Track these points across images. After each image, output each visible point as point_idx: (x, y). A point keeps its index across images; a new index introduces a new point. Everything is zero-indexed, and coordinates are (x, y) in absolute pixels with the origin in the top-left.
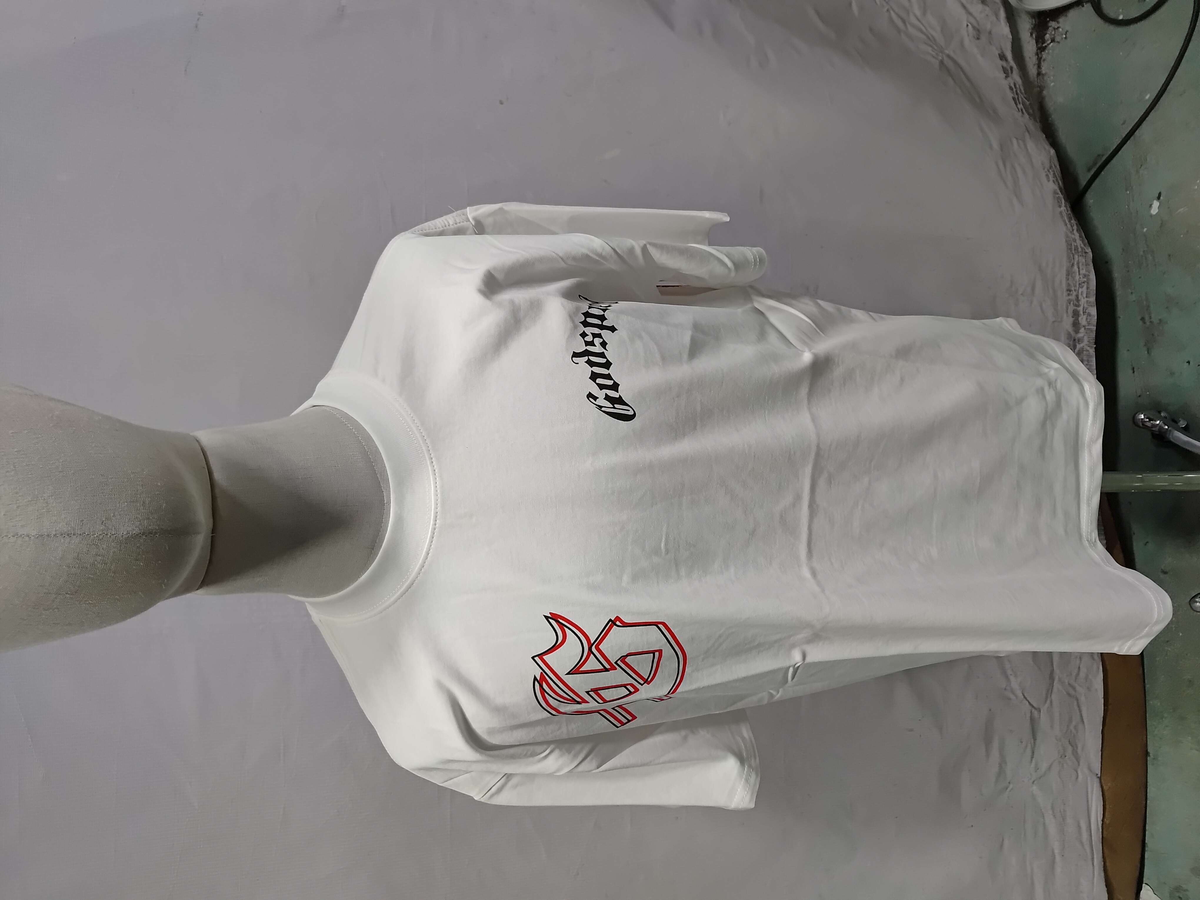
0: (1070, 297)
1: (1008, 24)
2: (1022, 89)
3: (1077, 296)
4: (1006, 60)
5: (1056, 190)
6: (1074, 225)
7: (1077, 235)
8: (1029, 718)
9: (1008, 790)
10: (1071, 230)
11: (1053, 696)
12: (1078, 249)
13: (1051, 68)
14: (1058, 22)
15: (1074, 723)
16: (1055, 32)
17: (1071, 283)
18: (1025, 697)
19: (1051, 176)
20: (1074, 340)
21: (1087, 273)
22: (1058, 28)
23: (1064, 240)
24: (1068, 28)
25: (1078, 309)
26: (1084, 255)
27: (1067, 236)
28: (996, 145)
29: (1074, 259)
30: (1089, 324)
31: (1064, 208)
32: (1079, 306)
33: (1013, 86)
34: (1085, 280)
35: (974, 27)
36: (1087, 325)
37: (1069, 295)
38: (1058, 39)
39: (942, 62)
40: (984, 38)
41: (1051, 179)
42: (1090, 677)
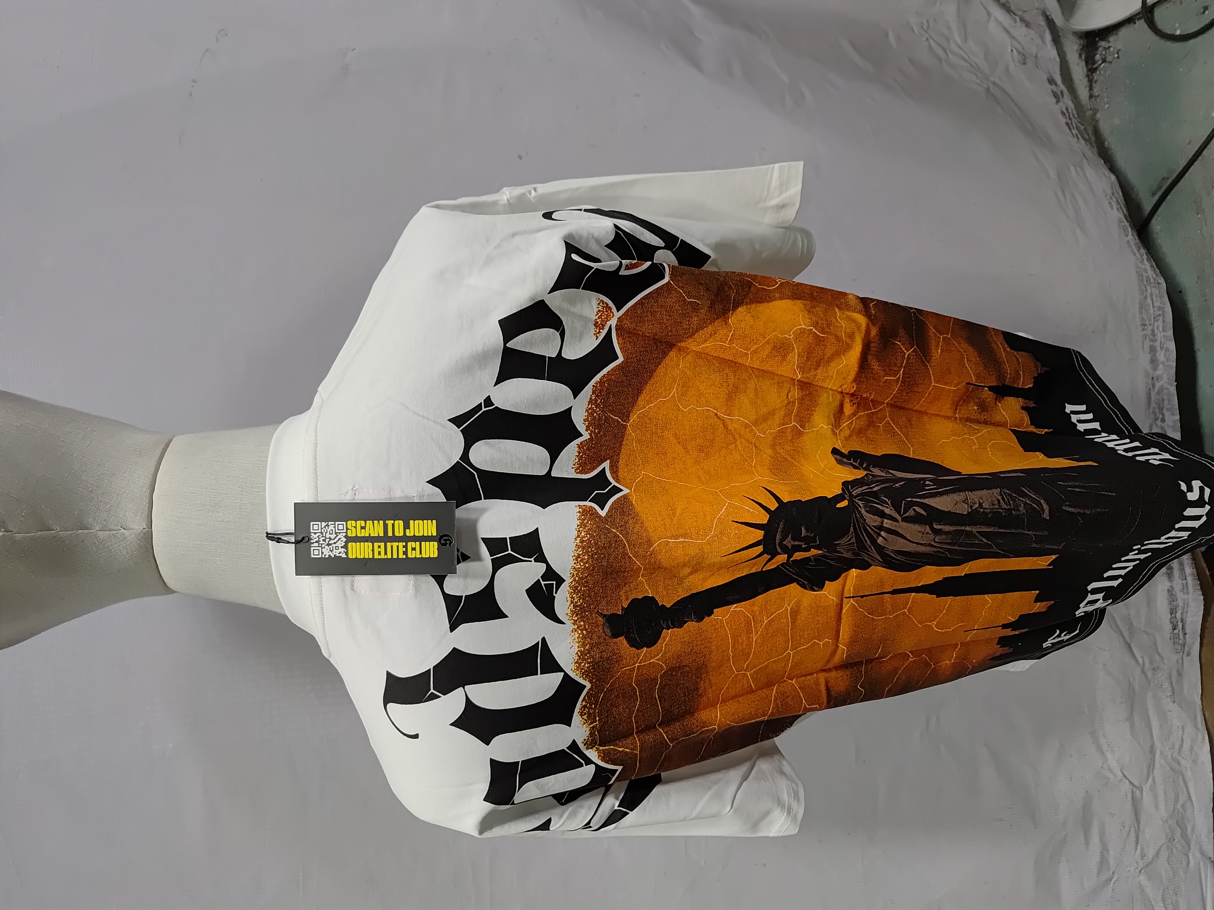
0: (1145, 332)
1: (1055, 47)
2: (1075, 112)
3: (1153, 331)
4: (1056, 84)
5: (1121, 218)
6: (1143, 255)
7: (1147, 265)
8: (1131, 799)
9: (1113, 882)
10: (1141, 260)
11: (1156, 772)
12: (1150, 279)
13: (1104, 90)
14: (1109, 42)
15: (1181, 802)
16: (1106, 53)
17: (1145, 317)
18: (1124, 776)
19: (1114, 204)
20: (1153, 378)
21: (1162, 305)
22: (1109, 47)
23: (1135, 271)
24: (1119, 47)
25: (1155, 344)
26: (1157, 286)
27: (1137, 267)
28: (1052, 174)
29: (1146, 290)
30: (1168, 360)
31: (1131, 237)
32: (1156, 341)
33: (1066, 112)
34: (1161, 312)
35: (1019, 52)
36: (1166, 361)
37: (1143, 330)
38: (1109, 59)
39: (988, 90)
40: (1030, 62)
41: (1115, 207)
42: (1195, 748)
